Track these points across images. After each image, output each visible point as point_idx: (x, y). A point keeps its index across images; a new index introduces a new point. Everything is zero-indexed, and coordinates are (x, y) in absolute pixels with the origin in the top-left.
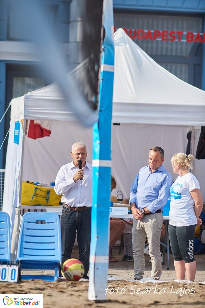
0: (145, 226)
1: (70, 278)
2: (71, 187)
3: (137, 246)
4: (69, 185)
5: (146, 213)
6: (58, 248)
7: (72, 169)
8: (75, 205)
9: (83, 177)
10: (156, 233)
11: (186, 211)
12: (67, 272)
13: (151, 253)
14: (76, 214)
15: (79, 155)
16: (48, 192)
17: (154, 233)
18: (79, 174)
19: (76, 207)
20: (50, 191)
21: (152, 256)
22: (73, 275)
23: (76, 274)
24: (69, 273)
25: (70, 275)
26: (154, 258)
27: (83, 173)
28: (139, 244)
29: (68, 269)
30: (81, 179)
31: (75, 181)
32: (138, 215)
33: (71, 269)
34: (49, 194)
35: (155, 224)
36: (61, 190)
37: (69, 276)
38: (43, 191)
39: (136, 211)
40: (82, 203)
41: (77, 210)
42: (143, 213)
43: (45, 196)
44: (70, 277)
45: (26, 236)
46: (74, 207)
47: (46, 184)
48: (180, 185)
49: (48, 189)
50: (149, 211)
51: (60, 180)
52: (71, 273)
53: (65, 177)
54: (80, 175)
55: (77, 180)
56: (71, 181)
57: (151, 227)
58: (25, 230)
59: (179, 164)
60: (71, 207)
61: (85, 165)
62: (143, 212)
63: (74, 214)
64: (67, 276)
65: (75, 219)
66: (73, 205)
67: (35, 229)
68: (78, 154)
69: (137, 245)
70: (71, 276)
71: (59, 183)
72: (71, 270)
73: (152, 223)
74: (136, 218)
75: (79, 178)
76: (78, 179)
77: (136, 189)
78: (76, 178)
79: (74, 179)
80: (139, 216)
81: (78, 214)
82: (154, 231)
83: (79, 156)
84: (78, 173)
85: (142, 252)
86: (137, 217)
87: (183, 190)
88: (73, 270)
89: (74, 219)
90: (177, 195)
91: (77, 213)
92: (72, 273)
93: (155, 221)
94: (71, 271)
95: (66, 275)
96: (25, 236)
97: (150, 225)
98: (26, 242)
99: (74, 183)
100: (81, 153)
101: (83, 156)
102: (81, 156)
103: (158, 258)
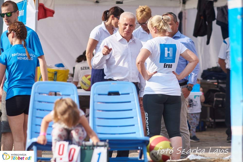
6: (138, 124)
12: (153, 152)
16: (55, 73)
20: (58, 72)
22: (161, 155)
29: (155, 148)
33: (158, 148)
34: (56, 75)
38: (50, 72)
43: (52, 78)
44: (157, 158)
47: (51, 66)
49: (55, 71)
58: (96, 103)
59: (155, 28)
64: (154, 156)
70: (159, 156)
96: (97, 111)
100: (130, 25)
101: (131, 28)
102: (129, 27)
103: (187, 133)
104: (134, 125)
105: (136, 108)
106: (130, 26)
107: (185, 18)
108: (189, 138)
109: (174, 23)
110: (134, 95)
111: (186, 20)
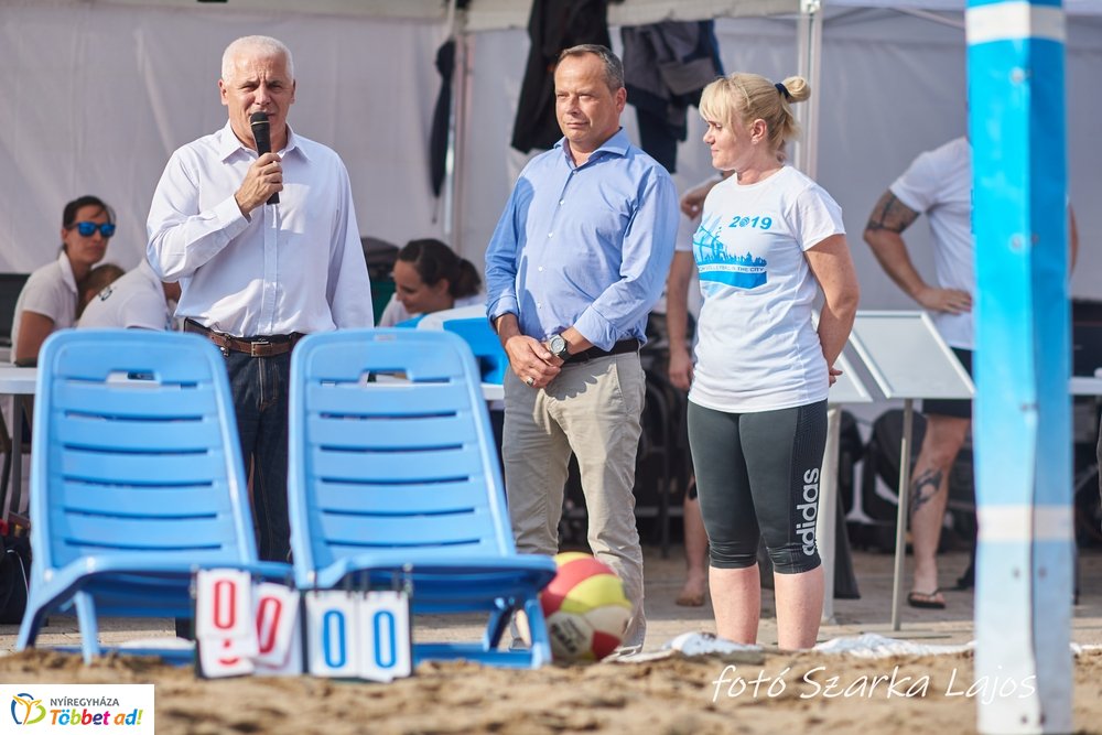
0: (565, 414)
1: (573, 650)
2: (225, 242)
3: (529, 510)
4: (217, 233)
5: (572, 352)
6: (488, 504)
7: (229, 160)
8: (255, 329)
9: (281, 189)
10: (619, 443)
11: (793, 339)
12: (558, 617)
13: (601, 536)
14: (255, 370)
15: (255, 93)
17: (613, 443)
18: (262, 178)
19: (257, 338)
21: (607, 549)
22: (589, 634)
23: (605, 628)
24: (573, 626)
25: (574, 636)
26: (616, 559)
27: (277, 170)
28: (536, 499)
29: (565, 605)
30: (274, 199)
31: (245, 212)
32: (537, 362)
33: (579, 603)
35: (619, 401)
36: (180, 256)
37: (570, 641)
39: (525, 347)
40: (286, 315)
41: (261, 350)
42: (562, 355)
44: (575, 644)
45: (325, 448)
46: (247, 340)
48: (759, 223)
50: (585, 341)
51: (171, 212)
52: (579, 622)
53: (196, 197)
54: (265, 181)
55: (250, 209)
56: (224, 213)
57: (599, 419)
58: (314, 418)
60: (231, 339)
61: (284, 143)
62: (559, 347)
63: (248, 368)
64: (561, 638)
65: (251, 395)
66: (241, 330)
67: (364, 417)
68: (252, 86)
69: (528, 505)
70: (581, 636)
71: (166, 227)
72: (583, 610)
73: (605, 400)
74: (530, 380)
75: (264, 196)
76: (257, 203)
77: (510, 256)
78: (250, 197)
79: (241, 204)
80: (543, 367)
81: (267, 367)
82: (613, 435)
83: (254, 98)
84: (256, 171)
85: (550, 534)
86: (533, 371)
87: (777, 245)
88: (592, 609)
89: (248, 391)
90: (749, 270)
91: (261, 364)
92: (588, 622)
93: (615, 389)
94: (581, 614)
95: (555, 638)
96: (317, 453)
97: (592, 409)
98: (326, 480)
99: (239, 219)
100: (265, 82)
101: (273, 95)
102: (265, 93)
103: (629, 557)
104: (471, 510)
105: (476, 441)
106: (271, 86)
107: (466, 72)
108: (639, 580)
109: (606, 91)
110: (466, 387)
111: (470, 79)
